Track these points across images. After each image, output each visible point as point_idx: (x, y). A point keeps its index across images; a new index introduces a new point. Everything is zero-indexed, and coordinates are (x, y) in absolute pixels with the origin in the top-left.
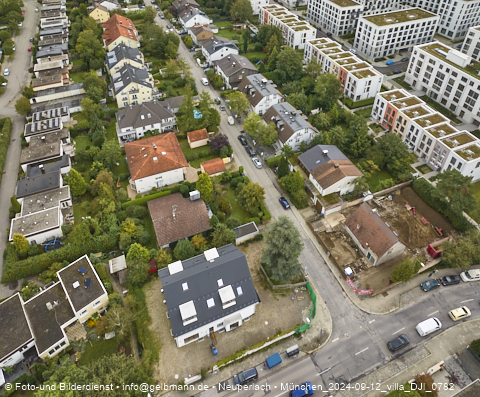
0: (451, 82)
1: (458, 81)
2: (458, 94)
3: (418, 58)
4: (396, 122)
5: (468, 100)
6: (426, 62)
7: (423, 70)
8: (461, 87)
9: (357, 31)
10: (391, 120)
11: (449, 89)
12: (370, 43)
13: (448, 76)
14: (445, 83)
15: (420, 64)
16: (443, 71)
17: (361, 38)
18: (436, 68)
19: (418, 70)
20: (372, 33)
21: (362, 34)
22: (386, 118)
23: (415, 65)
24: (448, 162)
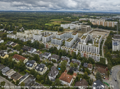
0: (86, 47)
1: (87, 47)
2: (88, 49)
3: (79, 45)
4: (86, 56)
5: (89, 49)
6: (81, 46)
7: (81, 47)
8: (88, 48)
9: (65, 44)
10: (85, 56)
11: (86, 49)
12: (69, 45)
13: (85, 47)
14: (85, 48)
15: (80, 46)
16: (84, 46)
17: (66, 45)
18: (83, 46)
19: (80, 47)
20: (69, 43)
21: (66, 44)
22: (84, 56)
23: (79, 47)
24: (97, 58)
